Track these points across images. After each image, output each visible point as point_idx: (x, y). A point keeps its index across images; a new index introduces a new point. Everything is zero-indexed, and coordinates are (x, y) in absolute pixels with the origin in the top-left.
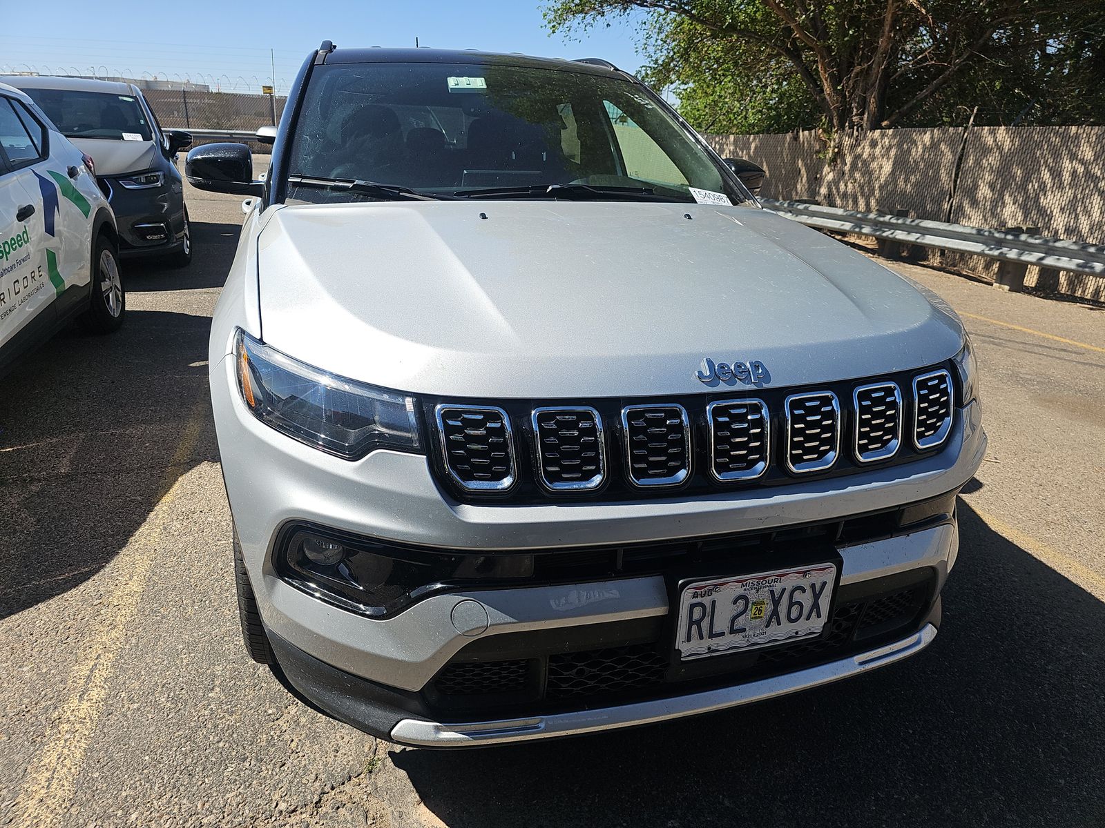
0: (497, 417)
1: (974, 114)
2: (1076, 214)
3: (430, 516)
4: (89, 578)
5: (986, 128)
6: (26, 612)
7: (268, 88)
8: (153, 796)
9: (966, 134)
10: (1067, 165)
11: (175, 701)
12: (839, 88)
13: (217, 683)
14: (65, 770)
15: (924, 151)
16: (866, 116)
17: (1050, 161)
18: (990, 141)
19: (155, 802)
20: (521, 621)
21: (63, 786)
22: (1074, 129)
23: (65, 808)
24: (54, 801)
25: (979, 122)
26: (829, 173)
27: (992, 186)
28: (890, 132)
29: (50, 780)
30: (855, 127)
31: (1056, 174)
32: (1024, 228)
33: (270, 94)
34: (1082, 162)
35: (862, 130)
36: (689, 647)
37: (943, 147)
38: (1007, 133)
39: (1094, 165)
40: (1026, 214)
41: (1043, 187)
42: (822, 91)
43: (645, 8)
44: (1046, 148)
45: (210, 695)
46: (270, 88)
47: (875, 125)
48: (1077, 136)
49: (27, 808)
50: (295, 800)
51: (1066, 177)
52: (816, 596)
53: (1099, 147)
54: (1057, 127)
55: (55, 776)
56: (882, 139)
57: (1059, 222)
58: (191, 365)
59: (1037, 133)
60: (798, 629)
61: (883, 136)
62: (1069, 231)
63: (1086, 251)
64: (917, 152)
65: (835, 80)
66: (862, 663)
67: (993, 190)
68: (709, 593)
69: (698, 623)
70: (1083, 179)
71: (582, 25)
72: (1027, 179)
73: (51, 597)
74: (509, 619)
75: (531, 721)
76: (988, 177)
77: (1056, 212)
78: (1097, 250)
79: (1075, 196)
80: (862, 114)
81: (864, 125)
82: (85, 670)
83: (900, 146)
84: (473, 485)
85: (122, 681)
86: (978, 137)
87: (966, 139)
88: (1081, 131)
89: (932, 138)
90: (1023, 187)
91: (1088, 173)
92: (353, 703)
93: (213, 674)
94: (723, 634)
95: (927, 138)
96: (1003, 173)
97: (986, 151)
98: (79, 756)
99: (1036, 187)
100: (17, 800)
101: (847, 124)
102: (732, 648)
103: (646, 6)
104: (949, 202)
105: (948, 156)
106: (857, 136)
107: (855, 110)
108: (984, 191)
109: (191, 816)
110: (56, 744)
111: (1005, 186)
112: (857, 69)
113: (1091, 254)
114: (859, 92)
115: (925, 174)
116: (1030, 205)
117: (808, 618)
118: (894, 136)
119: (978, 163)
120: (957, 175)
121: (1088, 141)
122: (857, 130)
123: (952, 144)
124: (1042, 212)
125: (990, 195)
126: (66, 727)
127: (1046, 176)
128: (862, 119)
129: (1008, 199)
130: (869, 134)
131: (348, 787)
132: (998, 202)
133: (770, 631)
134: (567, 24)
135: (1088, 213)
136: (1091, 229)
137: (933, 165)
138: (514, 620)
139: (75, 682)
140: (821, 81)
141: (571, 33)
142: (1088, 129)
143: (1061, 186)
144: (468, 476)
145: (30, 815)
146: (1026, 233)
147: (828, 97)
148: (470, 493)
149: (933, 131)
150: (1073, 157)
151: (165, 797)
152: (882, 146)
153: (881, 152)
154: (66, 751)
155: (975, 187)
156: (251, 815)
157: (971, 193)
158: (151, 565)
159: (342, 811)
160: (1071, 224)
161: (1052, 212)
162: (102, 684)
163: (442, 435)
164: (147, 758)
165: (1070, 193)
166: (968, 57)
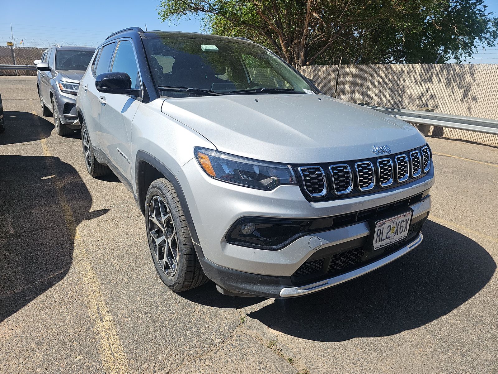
0: (319, 170)
1: (341, 60)
2: (381, 97)
3: (303, 207)
4: (66, 275)
5: (346, 65)
6: (45, 293)
7: (10, 43)
8: (163, 349)
9: (339, 67)
10: (376, 79)
11: (146, 314)
12: (289, 49)
13: (159, 304)
14: (116, 349)
15: (324, 74)
16: (300, 60)
17: (370, 77)
18: (348, 70)
19: (165, 351)
20: (331, 242)
21: (120, 355)
22: (377, 65)
23: (127, 362)
24: (120, 361)
25: (343, 63)
26: (287, 84)
27: (350, 87)
28: (310, 66)
29: (112, 354)
30: (296, 65)
31: (373, 82)
32: (364, 103)
33: (11, 46)
34: (381, 77)
35: (299, 66)
36: (376, 245)
37: (331, 72)
38: (354, 67)
39: (386, 79)
40: (363, 98)
41: (368, 88)
42: (282, 50)
43: (205, 13)
44: (368, 72)
45: (159, 309)
46: (11, 43)
47: (304, 64)
48: (379, 68)
49: (110, 366)
50: (222, 338)
51: (376, 83)
52: (407, 224)
53: (387, 72)
54: (372, 65)
55: (113, 352)
56: (307, 69)
57: (375, 100)
58: (42, 179)
59: (364, 67)
60: (402, 236)
61: (307, 68)
62: (379, 103)
63: (388, 111)
64: (321, 75)
65: (287, 46)
66: (409, 248)
67: (350, 89)
68: (382, 225)
69: (379, 236)
70: (382, 84)
71: (177, 19)
72: (362, 84)
73: (53, 285)
74: (328, 242)
75: (325, 281)
76: (348, 84)
77: (374, 96)
78: (391, 110)
79: (380, 91)
80: (298, 59)
81: (300, 64)
82: (94, 310)
83: (314, 72)
84: (314, 195)
85: (116, 311)
86: (343, 69)
87: (339, 69)
88: (380, 66)
89: (326, 69)
90: (361, 87)
91: (383, 81)
92: (261, 287)
93: (155, 301)
94: (384, 240)
95: (324, 69)
96: (354, 83)
97: (346, 74)
98: (118, 342)
99: (366, 88)
100: (103, 365)
101: (293, 63)
102: (386, 244)
103: (204, 12)
104: (335, 94)
105: (333, 76)
106: (298, 68)
107: (295, 58)
108: (347, 89)
109: (184, 352)
110: (104, 340)
111: (355, 87)
112: (295, 42)
113: (389, 112)
114: (296, 50)
115: (325, 83)
116: (364, 94)
117: (404, 232)
118: (312, 68)
119: (344, 78)
120: (337, 83)
121: (383, 70)
122: (297, 66)
123: (334, 71)
124: (369, 96)
125: (350, 91)
126: (104, 333)
127: (369, 83)
128: (298, 61)
129: (356, 92)
130: (302, 68)
131: (238, 329)
132: (353, 93)
133: (395, 237)
134: (170, 17)
135: (385, 96)
136: (387, 102)
137: (328, 79)
138: (329, 242)
139: (94, 316)
140: (281, 46)
141: (172, 22)
142: (382, 65)
143: (375, 87)
144: (312, 192)
145: (113, 369)
146: (365, 105)
147: (284, 53)
148: (313, 198)
149: (326, 66)
150: (378, 76)
151: (168, 348)
152: (308, 72)
153: (307, 75)
154: (111, 342)
155: (344, 88)
156: (208, 346)
157: (343, 90)
158: (92, 265)
159: (242, 337)
160: (380, 101)
161: (372, 96)
162: (107, 314)
163: (303, 178)
164: (150, 336)
165: (378, 89)
166: (336, 38)
